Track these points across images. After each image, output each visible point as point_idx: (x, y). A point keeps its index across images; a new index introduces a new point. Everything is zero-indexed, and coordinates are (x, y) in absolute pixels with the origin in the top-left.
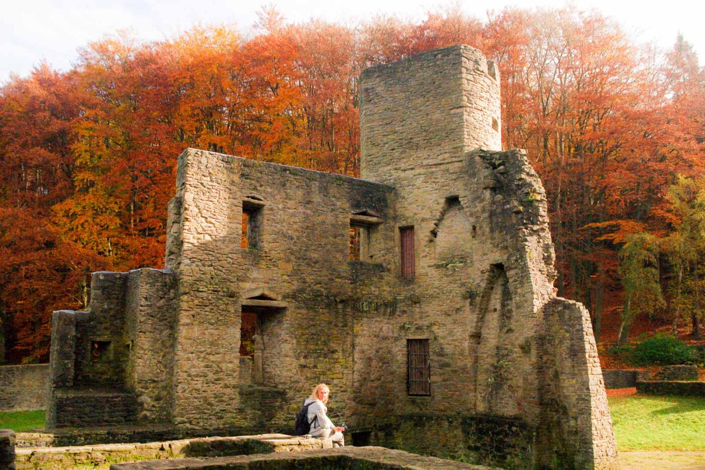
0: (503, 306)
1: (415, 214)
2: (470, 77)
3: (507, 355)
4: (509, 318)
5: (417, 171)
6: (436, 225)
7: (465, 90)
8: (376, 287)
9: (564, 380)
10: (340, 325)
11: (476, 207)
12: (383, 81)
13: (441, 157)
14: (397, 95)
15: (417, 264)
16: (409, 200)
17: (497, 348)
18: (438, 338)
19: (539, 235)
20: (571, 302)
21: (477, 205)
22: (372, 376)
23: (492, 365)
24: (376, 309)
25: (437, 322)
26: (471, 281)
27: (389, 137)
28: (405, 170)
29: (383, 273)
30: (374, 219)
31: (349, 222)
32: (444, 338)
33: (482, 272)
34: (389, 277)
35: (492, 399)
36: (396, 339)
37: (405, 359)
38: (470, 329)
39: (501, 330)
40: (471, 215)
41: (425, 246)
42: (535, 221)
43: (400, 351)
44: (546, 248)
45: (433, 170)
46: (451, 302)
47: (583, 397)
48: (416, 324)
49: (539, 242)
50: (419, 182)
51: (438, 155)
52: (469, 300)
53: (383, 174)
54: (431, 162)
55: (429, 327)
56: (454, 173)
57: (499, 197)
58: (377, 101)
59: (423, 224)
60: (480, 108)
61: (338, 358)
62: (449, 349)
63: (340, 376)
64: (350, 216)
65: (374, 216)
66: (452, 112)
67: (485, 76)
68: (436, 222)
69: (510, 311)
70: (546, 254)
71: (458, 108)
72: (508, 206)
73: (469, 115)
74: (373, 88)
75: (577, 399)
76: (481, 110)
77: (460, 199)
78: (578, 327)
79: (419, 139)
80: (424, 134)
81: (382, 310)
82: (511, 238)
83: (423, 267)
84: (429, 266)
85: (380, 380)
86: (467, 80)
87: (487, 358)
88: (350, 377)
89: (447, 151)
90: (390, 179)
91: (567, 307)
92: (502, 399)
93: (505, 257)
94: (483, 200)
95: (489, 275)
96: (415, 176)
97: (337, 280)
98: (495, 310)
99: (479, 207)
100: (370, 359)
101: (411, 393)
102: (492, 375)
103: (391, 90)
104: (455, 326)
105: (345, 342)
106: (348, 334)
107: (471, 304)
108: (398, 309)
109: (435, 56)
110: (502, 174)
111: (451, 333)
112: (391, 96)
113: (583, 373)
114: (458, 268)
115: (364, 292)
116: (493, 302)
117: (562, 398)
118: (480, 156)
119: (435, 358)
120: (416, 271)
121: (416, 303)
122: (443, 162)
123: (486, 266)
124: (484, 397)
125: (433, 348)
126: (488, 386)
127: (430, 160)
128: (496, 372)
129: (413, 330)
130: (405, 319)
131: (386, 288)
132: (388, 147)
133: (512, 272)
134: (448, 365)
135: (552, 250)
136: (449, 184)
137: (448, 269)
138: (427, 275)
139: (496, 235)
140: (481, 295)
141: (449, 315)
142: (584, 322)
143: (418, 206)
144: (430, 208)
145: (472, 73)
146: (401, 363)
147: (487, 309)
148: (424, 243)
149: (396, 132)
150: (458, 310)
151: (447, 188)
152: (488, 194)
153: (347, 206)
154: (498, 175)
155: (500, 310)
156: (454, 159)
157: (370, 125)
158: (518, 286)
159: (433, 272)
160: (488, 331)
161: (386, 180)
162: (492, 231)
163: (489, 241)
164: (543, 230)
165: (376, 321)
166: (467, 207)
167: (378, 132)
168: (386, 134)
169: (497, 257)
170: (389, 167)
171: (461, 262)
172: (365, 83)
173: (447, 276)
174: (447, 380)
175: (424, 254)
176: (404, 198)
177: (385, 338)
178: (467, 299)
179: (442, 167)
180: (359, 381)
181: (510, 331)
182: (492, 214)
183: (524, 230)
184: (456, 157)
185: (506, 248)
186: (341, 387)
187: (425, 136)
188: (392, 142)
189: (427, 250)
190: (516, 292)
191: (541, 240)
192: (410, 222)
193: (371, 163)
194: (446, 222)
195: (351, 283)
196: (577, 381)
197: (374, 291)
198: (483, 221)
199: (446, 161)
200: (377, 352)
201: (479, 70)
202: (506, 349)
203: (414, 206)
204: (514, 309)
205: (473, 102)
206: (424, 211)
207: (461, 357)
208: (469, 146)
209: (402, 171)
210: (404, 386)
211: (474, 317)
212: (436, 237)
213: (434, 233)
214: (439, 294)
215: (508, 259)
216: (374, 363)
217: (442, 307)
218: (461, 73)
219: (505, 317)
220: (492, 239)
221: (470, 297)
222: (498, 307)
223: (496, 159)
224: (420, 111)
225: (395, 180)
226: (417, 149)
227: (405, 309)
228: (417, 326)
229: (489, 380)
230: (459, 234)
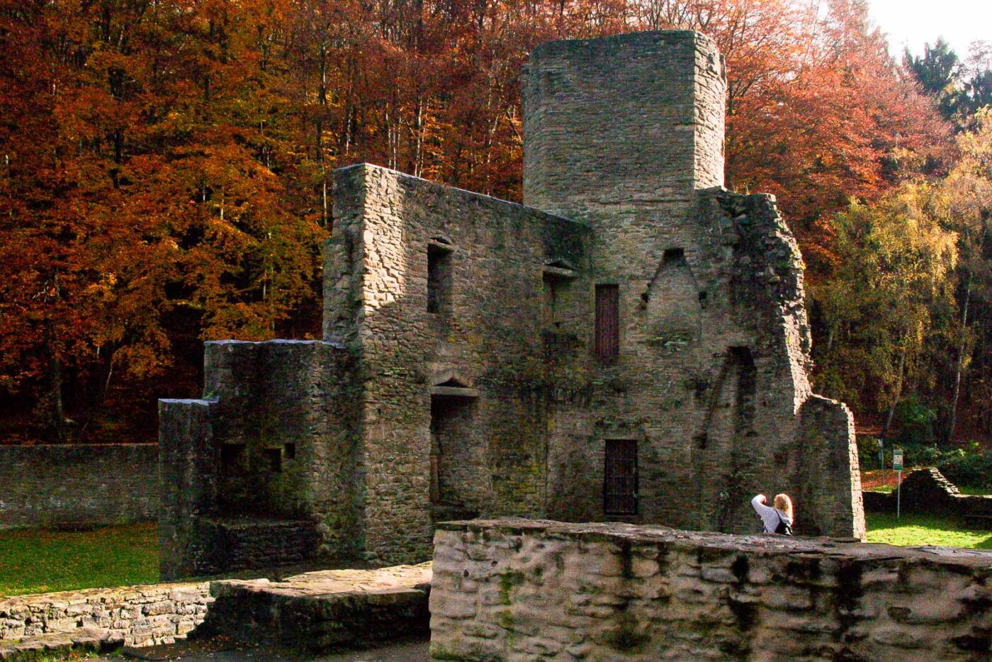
0: (740, 400)
1: (620, 268)
2: (702, 81)
3: (749, 465)
4: (750, 417)
5: (624, 207)
6: (649, 285)
7: (697, 100)
8: (569, 368)
9: (819, 496)
10: (534, 420)
11: (710, 267)
12: (575, 65)
13: (659, 192)
14: (596, 90)
15: (621, 338)
16: (612, 248)
17: (733, 455)
18: (651, 440)
19: (795, 314)
20: (835, 402)
21: (711, 264)
22: (566, 489)
23: (727, 477)
24: (571, 400)
25: (649, 417)
26: (698, 366)
27: (583, 151)
28: (605, 204)
29: (577, 349)
30: (568, 273)
31: (542, 275)
32: (658, 439)
33: (715, 356)
34: (583, 356)
35: (725, 518)
36: (590, 439)
37: (603, 466)
38: (695, 430)
39: (737, 431)
40: (701, 277)
41: (634, 314)
42: (790, 295)
43: (596, 455)
44: (802, 331)
45: (648, 208)
46: (668, 392)
47: (844, 516)
48: (621, 420)
49: (795, 323)
50: (626, 223)
51: (656, 189)
52: (695, 391)
53: (573, 205)
54: (646, 196)
55: (638, 423)
56: (678, 216)
57: (746, 259)
58: (564, 94)
59: (633, 284)
60: (711, 126)
61: (530, 467)
62: (664, 454)
63: (533, 489)
64: (544, 268)
65: (568, 268)
66: (678, 128)
67: (718, 79)
68: (650, 282)
69: (752, 409)
70: (803, 340)
71: (687, 124)
72: (762, 274)
73: (700, 136)
74: (559, 74)
75: (835, 519)
76: (713, 130)
77: (685, 254)
78: (841, 433)
79: (629, 161)
80: (636, 155)
81: (577, 400)
82: (763, 315)
83: (631, 344)
84: (639, 343)
85: (573, 494)
86: (700, 85)
87: (718, 466)
88: (543, 491)
89: (669, 184)
90: (584, 215)
91: (828, 407)
92: (741, 519)
93: (753, 340)
94: (721, 259)
95: (725, 361)
96: (621, 213)
97: (528, 358)
98: (728, 405)
99: (714, 267)
100: (563, 466)
101: (608, 511)
102: (726, 489)
103: (587, 82)
104: (674, 424)
105: (538, 443)
106: (541, 432)
107: (697, 396)
108: (593, 399)
109: (655, 41)
110: (744, 225)
111: (668, 433)
112: (587, 90)
113: (845, 488)
114: (679, 347)
115: (557, 375)
116: (724, 395)
117: (814, 518)
118: (718, 198)
119: (646, 465)
120: (621, 348)
121: (619, 391)
122: (663, 199)
123: (722, 347)
124: (713, 516)
125: (643, 452)
126: (720, 502)
127: (645, 195)
128: (732, 485)
129: (615, 427)
130: (602, 413)
131: (580, 369)
132: (581, 167)
133: (763, 361)
134: (662, 475)
135: (809, 334)
136: (670, 231)
137: (666, 347)
138: (636, 355)
139: (741, 308)
140: (713, 386)
141: (666, 410)
142: (849, 427)
143: (624, 257)
144: (641, 261)
145: (705, 74)
146: (598, 471)
147: (716, 403)
148: (632, 310)
149: (594, 146)
150: (678, 404)
151: (667, 236)
152: (729, 252)
153: (540, 253)
154: (740, 226)
155: (735, 406)
156: (679, 197)
157: (554, 129)
158: (773, 379)
159: (644, 350)
160: (717, 432)
161: (577, 214)
162: (733, 302)
163: (728, 316)
164: (798, 307)
165: (571, 415)
166: (695, 266)
167: (565, 142)
168: (578, 146)
169: (739, 337)
170: (582, 197)
171: (684, 340)
172: (545, 64)
173: (664, 357)
174: (661, 495)
175: (633, 325)
176: (603, 243)
177: (579, 438)
178: (692, 389)
179: (660, 206)
180: (552, 496)
181: (751, 434)
182: (734, 281)
183: (781, 307)
184: (681, 194)
185: (755, 327)
186: (534, 505)
187: (638, 158)
188: (587, 161)
189: (636, 319)
190: (769, 386)
191: (797, 321)
192: (611, 279)
193: (553, 187)
194: (662, 284)
195: (544, 363)
196: (836, 498)
197: (569, 374)
198: (719, 288)
199: (667, 198)
200: (571, 456)
201: (712, 71)
202: (748, 457)
203: (620, 256)
204: (756, 406)
205: (705, 118)
206: (633, 265)
207: (680, 465)
208: (699, 180)
209: (602, 204)
210: (600, 502)
211: (701, 414)
212: (647, 302)
213: (645, 297)
214: (652, 381)
215: (757, 343)
216: (568, 471)
217: (656, 399)
218: (694, 74)
219: (743, 416)
220: (734, 313)
221: (697, 387)
222: (732, 401)
223: (737, 204)
224: (630, 120)
225: (591, 215)
226: (625, 175)
227: (604, 398)
228: (621, 422)
229: (722, 495)
230: (679, 300)
